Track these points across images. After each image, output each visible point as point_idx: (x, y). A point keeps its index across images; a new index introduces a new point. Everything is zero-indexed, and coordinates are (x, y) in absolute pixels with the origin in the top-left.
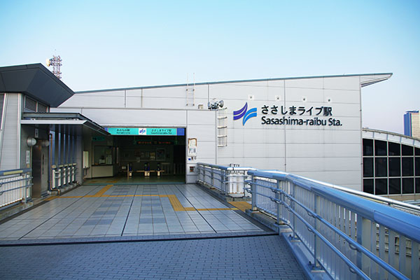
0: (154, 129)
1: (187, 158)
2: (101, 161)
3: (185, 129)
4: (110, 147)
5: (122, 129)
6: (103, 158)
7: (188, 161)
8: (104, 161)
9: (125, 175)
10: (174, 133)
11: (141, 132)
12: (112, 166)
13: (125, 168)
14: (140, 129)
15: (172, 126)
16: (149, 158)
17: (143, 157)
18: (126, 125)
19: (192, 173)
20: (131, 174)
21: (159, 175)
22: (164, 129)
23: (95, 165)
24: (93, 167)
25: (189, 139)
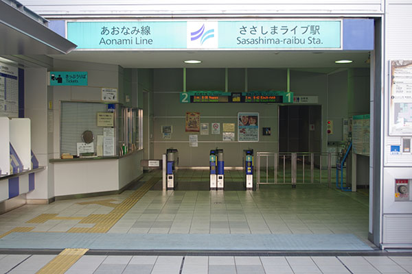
0: (249, 24)
1: (387, 143)
2: (82, 148)
3: (377, 21)
4: (111, 106)
5: (119, 24)
6: (88, 138)
7: (388, 157)
8: (90, 148)
9: (156, 185)
10: (331, 39)
11: (196, 35)
12: (116, 162)
13: (157, 164)
14: (194, 25)
15: (323, 9)
16: (220, 137)
17: (203, 133)
18: (136, 10)
19: (403, 206)
20: (171, 183)
21: (249, 184)
22: (291, 24)
23: (62, 160)
24: (57, 166)
25: (395, 65)
